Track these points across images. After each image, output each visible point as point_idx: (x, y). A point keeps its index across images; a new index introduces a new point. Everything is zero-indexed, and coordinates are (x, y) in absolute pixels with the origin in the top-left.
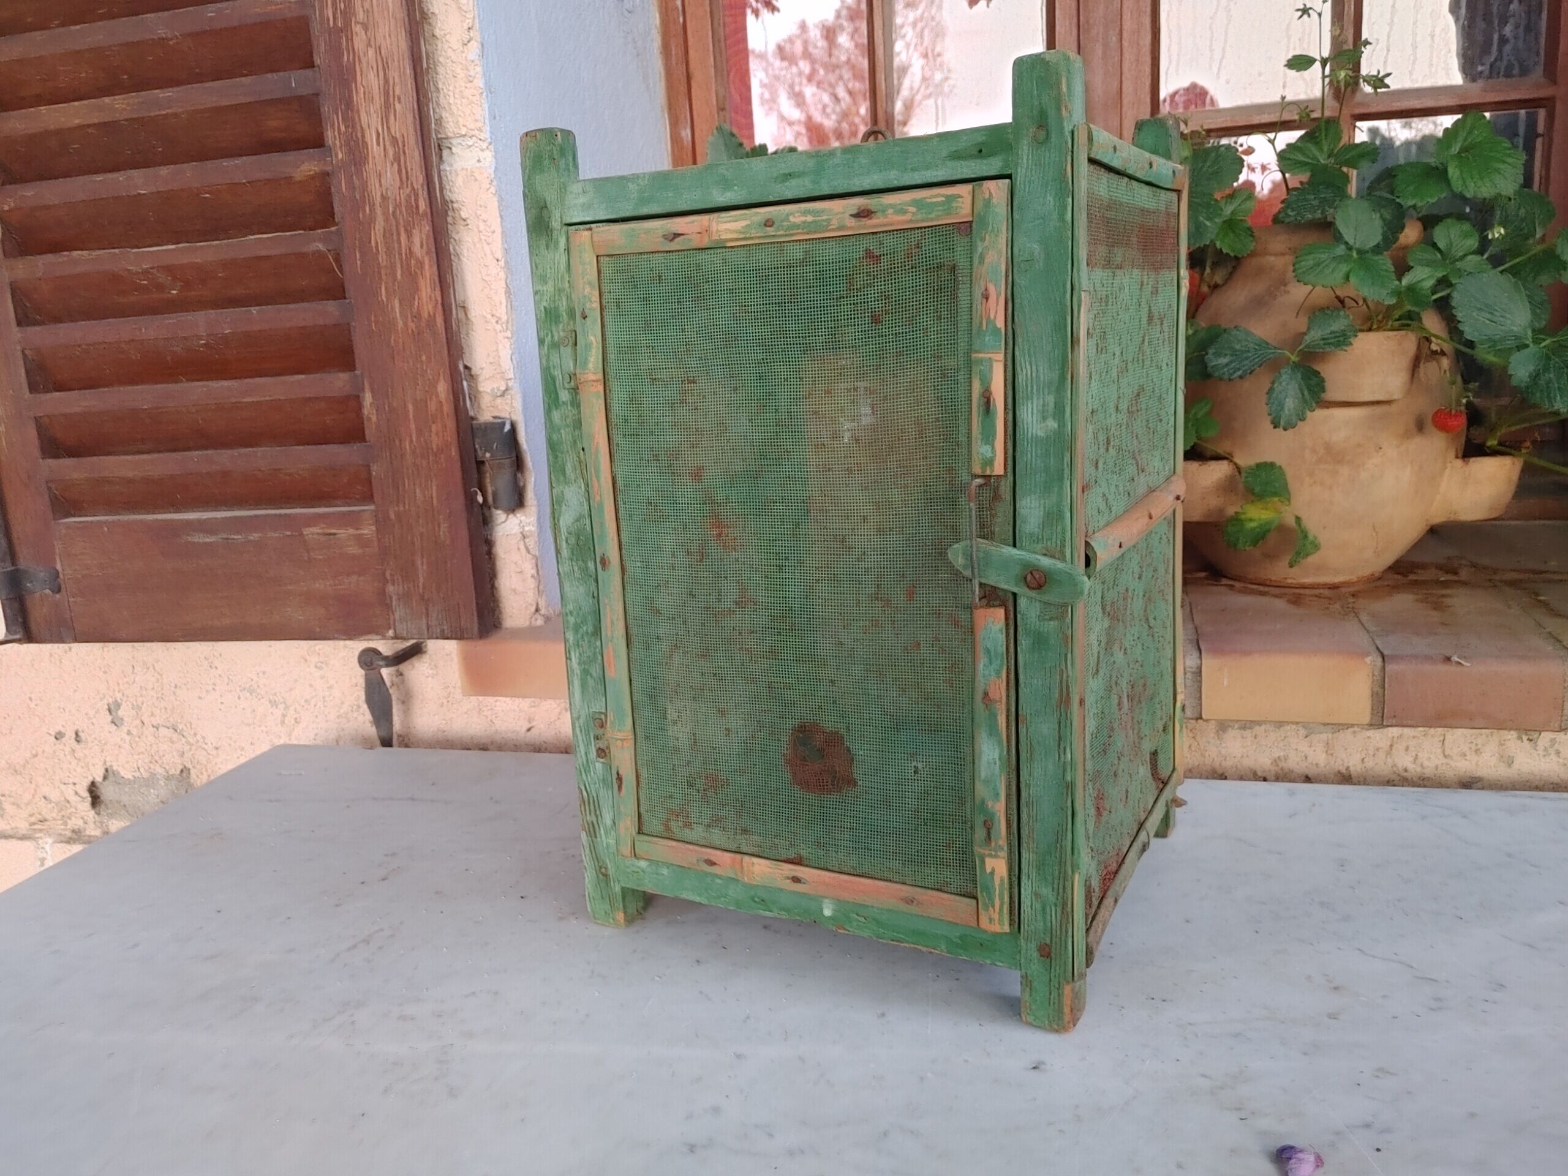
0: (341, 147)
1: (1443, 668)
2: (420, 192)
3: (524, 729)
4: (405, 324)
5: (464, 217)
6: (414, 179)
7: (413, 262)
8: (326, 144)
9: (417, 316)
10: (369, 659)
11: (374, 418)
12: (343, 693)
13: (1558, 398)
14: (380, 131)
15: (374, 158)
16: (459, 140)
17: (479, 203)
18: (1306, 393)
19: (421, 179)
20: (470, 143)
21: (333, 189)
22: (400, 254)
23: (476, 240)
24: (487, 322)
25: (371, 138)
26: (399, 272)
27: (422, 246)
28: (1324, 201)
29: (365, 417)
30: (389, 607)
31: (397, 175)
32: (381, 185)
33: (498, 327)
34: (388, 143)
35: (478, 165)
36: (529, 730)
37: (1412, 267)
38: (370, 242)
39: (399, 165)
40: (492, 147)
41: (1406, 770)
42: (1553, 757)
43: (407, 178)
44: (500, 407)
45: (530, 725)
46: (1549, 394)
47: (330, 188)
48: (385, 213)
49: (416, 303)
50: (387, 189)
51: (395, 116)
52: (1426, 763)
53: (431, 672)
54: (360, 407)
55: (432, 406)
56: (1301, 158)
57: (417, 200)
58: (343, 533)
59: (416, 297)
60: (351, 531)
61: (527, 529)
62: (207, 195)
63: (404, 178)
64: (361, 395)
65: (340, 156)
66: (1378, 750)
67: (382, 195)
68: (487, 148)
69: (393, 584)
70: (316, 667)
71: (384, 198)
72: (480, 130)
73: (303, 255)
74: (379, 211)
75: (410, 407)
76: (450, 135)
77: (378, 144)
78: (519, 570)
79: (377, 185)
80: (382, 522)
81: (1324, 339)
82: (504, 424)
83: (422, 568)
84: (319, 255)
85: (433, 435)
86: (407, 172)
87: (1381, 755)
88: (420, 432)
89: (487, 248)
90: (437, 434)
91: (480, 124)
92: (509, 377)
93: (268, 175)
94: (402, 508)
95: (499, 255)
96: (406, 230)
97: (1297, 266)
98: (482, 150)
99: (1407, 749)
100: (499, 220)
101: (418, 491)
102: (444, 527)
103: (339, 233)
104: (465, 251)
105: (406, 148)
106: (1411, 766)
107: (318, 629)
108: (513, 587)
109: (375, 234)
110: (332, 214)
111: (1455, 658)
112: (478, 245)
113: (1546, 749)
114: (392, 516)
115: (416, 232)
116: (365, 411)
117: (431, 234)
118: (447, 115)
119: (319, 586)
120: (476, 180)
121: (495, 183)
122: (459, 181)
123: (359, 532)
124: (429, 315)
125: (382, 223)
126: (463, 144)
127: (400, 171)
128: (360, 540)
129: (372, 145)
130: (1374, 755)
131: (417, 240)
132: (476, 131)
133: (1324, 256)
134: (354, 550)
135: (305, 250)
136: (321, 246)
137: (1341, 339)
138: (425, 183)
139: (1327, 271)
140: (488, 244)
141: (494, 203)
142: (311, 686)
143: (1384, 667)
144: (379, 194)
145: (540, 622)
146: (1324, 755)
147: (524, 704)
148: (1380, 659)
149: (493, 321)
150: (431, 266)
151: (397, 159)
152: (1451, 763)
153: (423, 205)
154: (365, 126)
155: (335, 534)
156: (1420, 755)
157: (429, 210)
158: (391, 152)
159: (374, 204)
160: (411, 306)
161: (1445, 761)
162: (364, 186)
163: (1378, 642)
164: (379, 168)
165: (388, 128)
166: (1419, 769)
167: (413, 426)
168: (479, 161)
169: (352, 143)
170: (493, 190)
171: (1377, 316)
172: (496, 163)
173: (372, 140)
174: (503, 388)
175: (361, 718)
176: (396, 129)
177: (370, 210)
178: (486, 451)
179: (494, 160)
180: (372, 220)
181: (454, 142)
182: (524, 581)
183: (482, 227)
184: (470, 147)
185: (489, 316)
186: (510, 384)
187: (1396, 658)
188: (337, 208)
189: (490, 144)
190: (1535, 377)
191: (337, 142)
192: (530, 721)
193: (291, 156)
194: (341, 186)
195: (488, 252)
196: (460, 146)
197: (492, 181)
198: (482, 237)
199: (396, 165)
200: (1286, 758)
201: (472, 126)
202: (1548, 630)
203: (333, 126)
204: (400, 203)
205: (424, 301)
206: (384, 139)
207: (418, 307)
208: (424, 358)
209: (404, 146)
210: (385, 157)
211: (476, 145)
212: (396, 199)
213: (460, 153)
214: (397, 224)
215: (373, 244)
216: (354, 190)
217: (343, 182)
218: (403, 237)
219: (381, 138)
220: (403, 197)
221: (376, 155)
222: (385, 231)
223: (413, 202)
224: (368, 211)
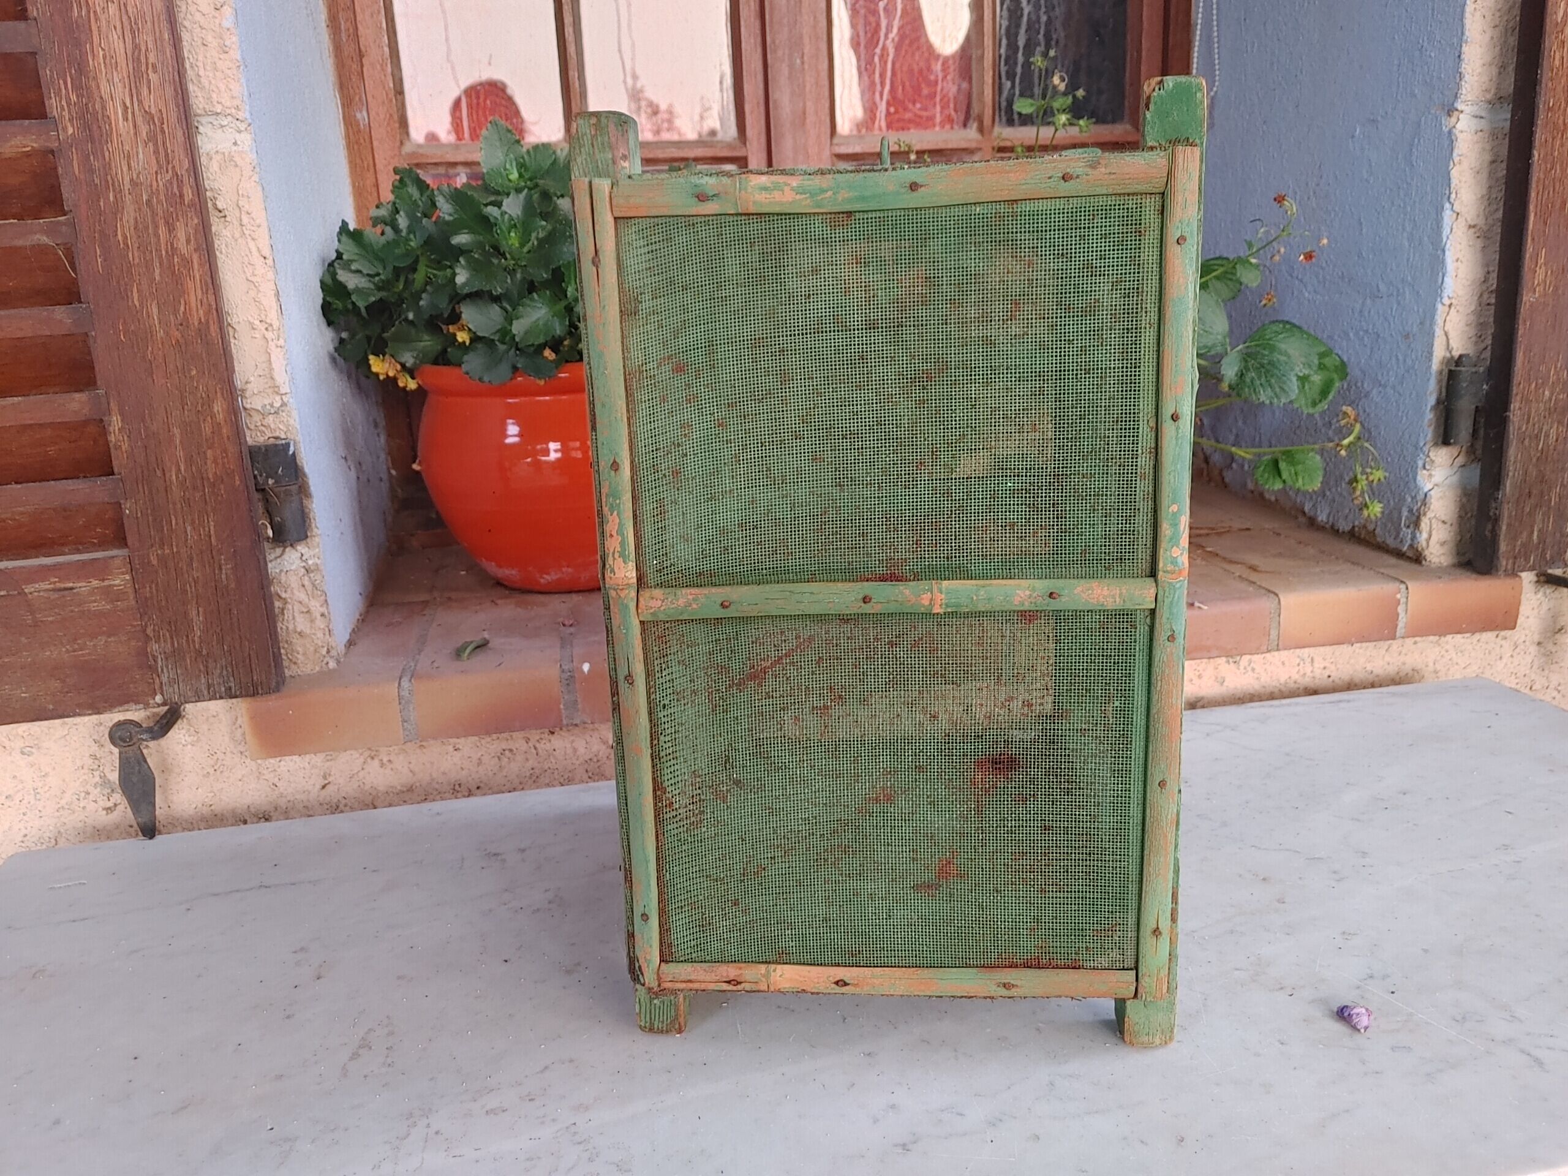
0: (71, 120)
2: (185, 179)
3: (318, 787)
4: (167, 333)
5: (220, 207)
6: (176, 163)
7: (176, 260)
8: (49, 115)
9: (184, 324)
10: (122, 735)
11: (125, 447)
12: (64, 781)
14: (128, 104)
15: (119, 135)
16: (211, 119)
17: (240, 193)
19: (185, 164)
20: (225, 123)
21: (61, 171)
22: (158, 250)
23: (237, 235)
24: (254, 329)
25: (115, 112)
26: (157, 271)
27: (188, 241)
29: (111, 445)
30: (153, 669)
31: (154, 158)
32: (130, 168)
33: (269, 335)
34: (140, 120)
35: (235, 148)
36: (324, 787)
38: (116, 235)
39: (156, 144)
40: (251, 129)
42: (1252, 674)
43: (168, 162)
44: (272, 426)
45: (326, 782)
47: (56, 168)
48: (137, 201)
49: (182, 308)
50: (138, 174)
51: (149, 88)
53: (189, 739)
54: (104, 432)
55: (207, 428)
57: (180, 187)
58: (82, 587)
59: (182, 302)
60: (95, 583)
61: (310, 562)
63: (164, 160)
64: (105, 419)
65: (70, 131)
67: (132, 180)
68: (246, 129)
69: (158, 641)
70: (23, 753)
71: (135, 183)
72: (237, 108)
74: (128, 199)
75: (176, 431)
77: (126, 119)
78: (305, 610)
79: (125, 169)
80: (137, 569)
82: (288, 445)
83: (197, 618)
84: (42, 250)
85: (209, 462)
86: (167, 155)
88: (190, 461)
89: (252, 244)
90: (215, 461)
91: (237, 102)
92: (284, 392)
94: (167, 551)
95: (267, 252)
96: (167, 223)
98: (240, 132)
100: (264, 212)
101: (189, 529)
102: (227, 568)
103: (71, 224)
105: (165, 126)
107: (51, 707)
108: (299, 630)
109: (123, 226)
112: (240, 240)
114: (155, 562)
115: (180, 226)
116: (112, 438)
117: (199, 228)
118: (196, 89)
119: (50, 654)
120: (236, 166)
121: (257, 169)
122: (214, 166)
123: (106, 583)
124: (200, 322)
125: (132, 214)
127: (156, 152)
128: (108, 593)
129: (117, 120)
131: (181, 235)
132: (233, 111)
134: (99, 605)
135: (20, 243)
136: (45, 239)
138: (190, 169)
140: (253, 239)
141: (257, 195)
142: (15, 777)
144: (127, 179)
145: (332, 665)
147: (318, 759)
149: (262, 327)
150: (200, 265)
151: (152, 138)
153: (189, 194)
154: (106, 97)
155: (72, 589)
157: (196, 202)
158: (144, 130)
159: (121, 191)
160: (176, 312)
162: (107, 167)
164: (127, 148)
165: (140, 102)
167: (180, 453)
168: (235, 143)
169: (88, 117)
170: (256, 178)
172: (257, 146)
173: (116, 113)
174: (277, 404)
175: (92, 806)
176: (152, 102)
177: (115, 197)
178: (267, 477)
179: (254, 144)
180: (117, 209)
181: (203, 120)
182: (312, 621)
183: (245, 220)
184: (222, 126)
185: (257, 322)
186: (285, 399)
188: (67, 192)
189: (249, 125)
191: (66, 113)
192: (325, 777)
194: (71, 169)
195: (254, 250)
197: (254, 168)
198: (247, 232)
199: (151, 144)
201: (228, 104)
203: (58, 93)
204: (158, 190)
205: (193, 305)
206: (133, 113)
207: (185, 313)
208: (194, 372)
209: (162, 124)
210: (136, 134)
211: (232, 125)
212: (151, 186)
213: (210, 134)
214: (154, 214)
215: (120, 237)
216: (91, 171)
217: (75, 163)
218: (162, 231)
219: (129, 111)
220: (161, 183)
221: (122, 131)
222: (136, 222)
223: (176, 190)
224: (111, 199)
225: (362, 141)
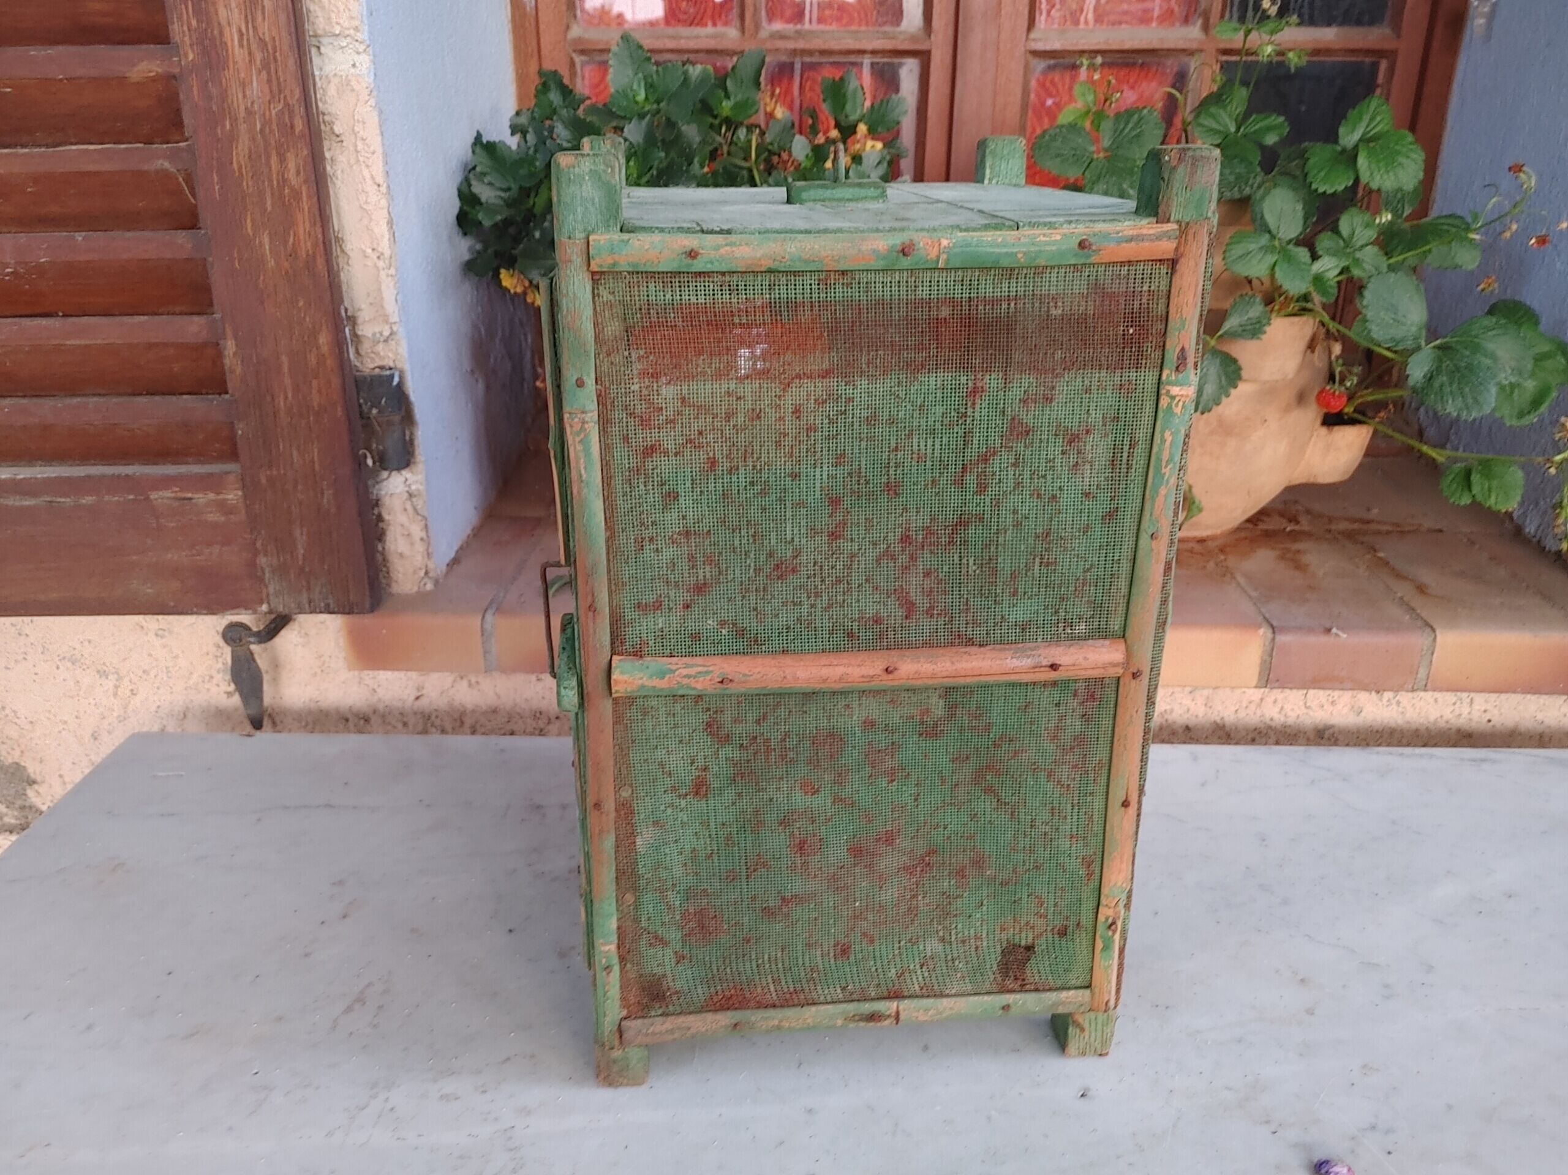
0: (191, 45)
1: (1324, 639)
2: (296, 107)
3: (412, 698)
4: (277, 263)
5: (337, 132)
6: (287, 92)
7: (286, 191)
8: (172, 41)
9: (293, 255)
10: (234, 635)
11: (239, 370)
12: (192, 663)
13: (1450, 402)
14: (244, 30)
15: (235, 63)
16: (331, 40)
17: (356, 118)
18: (1223, 379)
19: (297, 93)
20: (345, 44)
21: (182, 97)
22: (270, 181)
23: (353, 161)
24: (366, 257)
25: (232, 38)
26: (269, 203)
27: (298, 173)
28: (1239, 177)
29: (226, 368)
30: (261, 580)
31: (267, 86)
32: (244, 96)
33: (381, 264)
34: (254, 47)
35: (352, 70)
36: (417, 698)
37: (1320, 256)
38: (232, 163)
39: (269, 73)
40: (370, 50)
41: (1272, 719)
42: (1394, 706)
43: (280, 92)
44: (382, 354)
45: (420, 694)
46: (1442, 397)
47: (178, 94)
48: (251, 130)
49: (291, 239)
50: (253, 103)
51: (263, 13)
52: (1290, 713)
53: (300, 640)
54: (219, 355)
55: (313, 360)
56: (1215, 126)
57: (291, 118)
58: (201, 498)
59: (292, 233)
60: (211, 496)
61: (413, 487)
62: (9, 90)
63: (276, 90)
64: (221, 342)
65: (191, 57)
66: (1250, 702)
67: (246, 109)
68: (365, 50)
69: (266, 555)
70: (157, 635)
71: (249, 112)
72: (356, 29)
73: (140, 174)
74: (243, 127)
75: (284, 359)
76: (320, 32)
77: (241, 46)
78: (406, 533)
79: (240, 95)
80: (249, 486)
81: (1241, 326)
82: (392, 376)
83: (301, 537)
84: (164, 174)
85: (314, 391)
86: (279, 84)
87: (1253, 707)
88: (296, 389)
89: (366, 172)
90: (320, 391)
91: (356, 23)
92: (393, 321)
93: (94, 73)
94: (275, 473)
95: (380, 179)
96: (278, 153)
97: (1228, 254)
98: (358, 53)
99: (1275, 701)
100: (379, 138)
101: (295, 453)
102: (328, 494)
103: (190, 150)
104: (339, 172)
105: (278, 54)
106: (1276, 716)
107: (172, 604)
108: (399, 551)
109: (238, 154)
110: (179, 124)
111: (1334, 630)
112: (354, 167)
113: (1389, 700)
114: (264, 481)
115: (291, 157)
116: (227, 362)
117: (310, 159)
118: (317, 8)
119: (172, 557)
120: (353, 90)
121: (375, 93)
122: (332, 91)
123: (221, 497)
124: (308, 255)
125: (247, 142)
126: (336, 43)
127: (269, 81)
128: (223, 507)
129: (233, 46)
130: (1247, 707)
131: (292, 165)
132: (352, 32)
133: (1252, 247)
134: (214, 517)
135: (146, 167)
136: (167, 165)
137: (1257, 326)
138: (303, 97)
139: (1254, 262)
140: (367, 166)
141: (373, 120)
142: (150, 655)
143: (1273, 639)
144: (242, 108)
145: (429, 586)
146: (1203, 707)
147: (414, 675)
148: (1270, 631)
149: (374, 256)
150: (309, 197)
151: (266, 65)
152: (1311, 713)
153: (299, 125)
154: (224, 22)
155: (190, 499)
156: (1285, 707)
157: (307, 131)
158: (258, 56)
159: (236, 119)
160: (286, 242)
161: (1305, 711)
162: (224, 95)
163: (1263, 610)
164: (242, 75)
165: (255, 28)
166: (1283, 719)
167: (288, 381)
168: (354, 65)
169: (207, 42)
170: (372, 102)
171: (1280, 297)
172: (375, 69)
173: (232, 40)
174: (386, 333)
175: (214, 689)
176: (265, 29)
177: (231, 125)
178: (372, 407)
179: (372, 66)
180: (233, 138)
181: (325, 41)
182: (412, 544)
183: (360, 146)
184: (342, 48)
185: (369, 251)
186: (395, 328)
187: (1284, 630)
188: (187, 119)
189: (368, 46)
190: (1430, 378)
191: (187, 39)
192: (418, 689)
193: (125, 52)
194: (191, 95)
195: (367, 176)
196: (331, 46)
197: (371, 91)
198: (361, 159)
199: (264, 73)
200: (1172, 711)
201: (346, 25)
202: (1399, 595)
203: (180, 18)
204: (270, 119)
205: (302, 237)
206: (248, 40)
207: (293, 244)
208: (301, 304)
209: (275, 52)
210: (250, 61)
211: (351, 46)
212: (264, 114)
213: (331, 54)
214: (267, 144)
215: (235, 165)
216: (209, 98)
217: (195, 89)
218: (274, 159)
219: (245, 37)
220: (273, 112)
221: (239, 59)
222: (250, 152)
223: (287, 120)
224: (228, 127)
225: (527, 24)
